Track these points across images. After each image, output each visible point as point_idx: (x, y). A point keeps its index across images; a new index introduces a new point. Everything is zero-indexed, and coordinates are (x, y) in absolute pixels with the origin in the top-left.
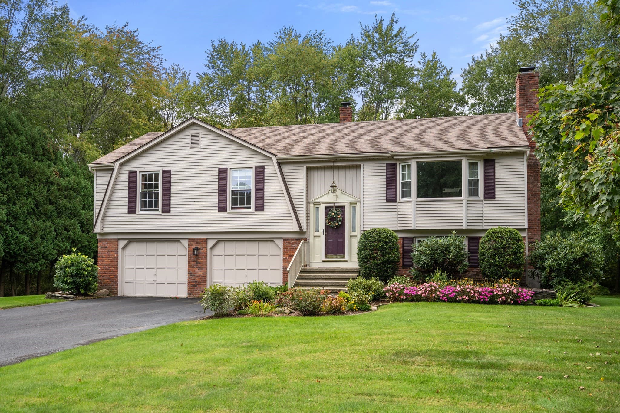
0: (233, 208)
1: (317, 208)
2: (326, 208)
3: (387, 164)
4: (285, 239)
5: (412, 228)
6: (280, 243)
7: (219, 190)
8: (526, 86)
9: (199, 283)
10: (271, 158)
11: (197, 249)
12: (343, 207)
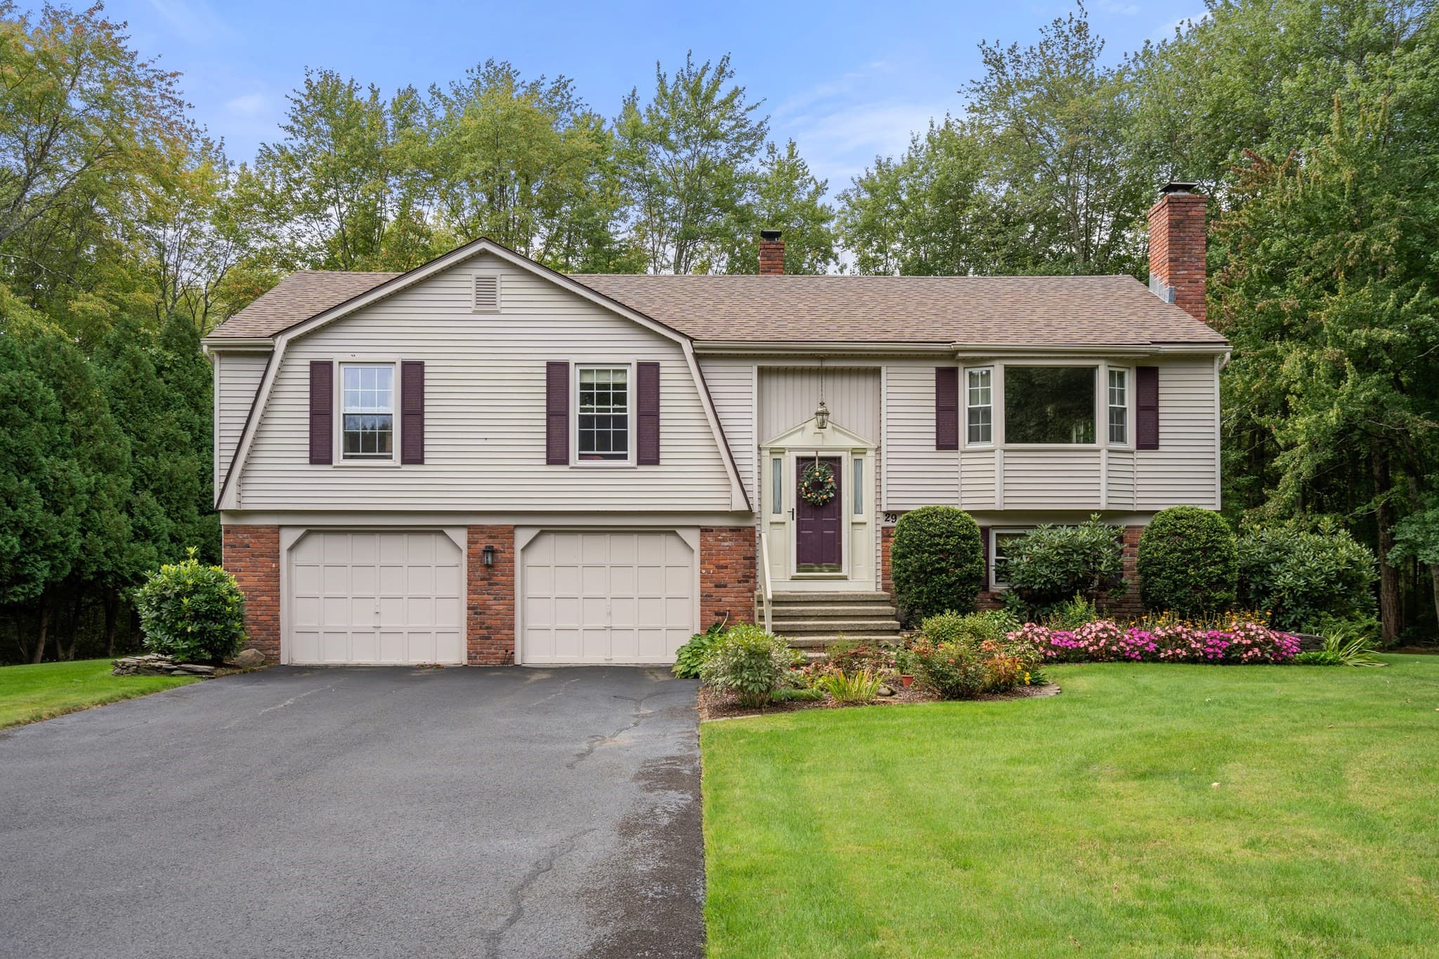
0: (582, 457)
1: (777, 461)
2: (800, 460)
3: (937, 368)
4: (705, 530)
5: (997, 507)
6: (693, 538)
7: (550, 415)
8: (1182, 221)
9: (497, 630)
10: (679, 345)
11: (490, 551)
12: (838, 460)
